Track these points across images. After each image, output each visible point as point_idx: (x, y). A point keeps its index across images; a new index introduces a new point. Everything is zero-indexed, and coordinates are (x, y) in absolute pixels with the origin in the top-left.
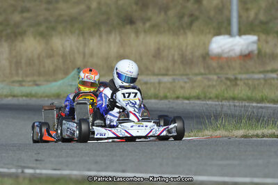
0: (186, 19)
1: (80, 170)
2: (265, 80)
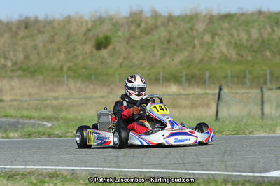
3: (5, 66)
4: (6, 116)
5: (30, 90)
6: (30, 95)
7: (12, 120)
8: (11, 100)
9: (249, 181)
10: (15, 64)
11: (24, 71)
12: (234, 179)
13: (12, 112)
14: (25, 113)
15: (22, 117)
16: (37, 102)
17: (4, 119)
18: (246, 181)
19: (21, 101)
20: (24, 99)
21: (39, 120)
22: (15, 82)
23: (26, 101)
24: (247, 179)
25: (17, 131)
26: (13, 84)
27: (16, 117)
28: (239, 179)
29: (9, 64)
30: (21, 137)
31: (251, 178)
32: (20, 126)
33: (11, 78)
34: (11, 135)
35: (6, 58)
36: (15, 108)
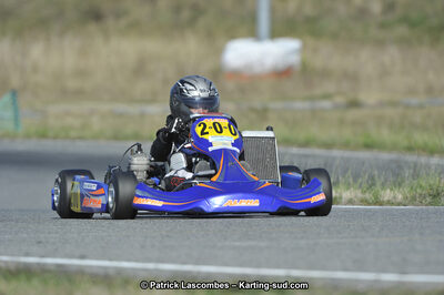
0: (186, 14)
1: (12, 255)
2: (314, 112)
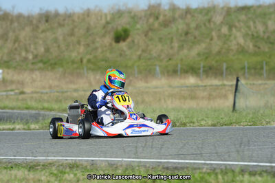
3: (26, 59)
4: (27, 108)
5: (51, 82)
6: (50, 87)
7: (34, 112)
8: (32, 93)
9: (266, 171)
10: (35, 57)
11: (45, 63)
12: (251, 169)
13: (33, 104)
14: (46, 105)
15: (43, 109)
16: (58, 94)
17: (26, 111)
18: (263, 171)
19: (42, 93)
20: (45, 91)
21: (59, 111)
22: (36, 75)
23: (47, 93)
24: (264, 169)
25: (37, 122)
26: (34, 76)
27: (37, 109)
28: (256, 169)
29: (30, 57)
30: (42, 128)
31: (268, 168)
32: (41, 118)
33: (32, 70)
34: (33, 126)
35: (27, 51)
36: (36, 100)
